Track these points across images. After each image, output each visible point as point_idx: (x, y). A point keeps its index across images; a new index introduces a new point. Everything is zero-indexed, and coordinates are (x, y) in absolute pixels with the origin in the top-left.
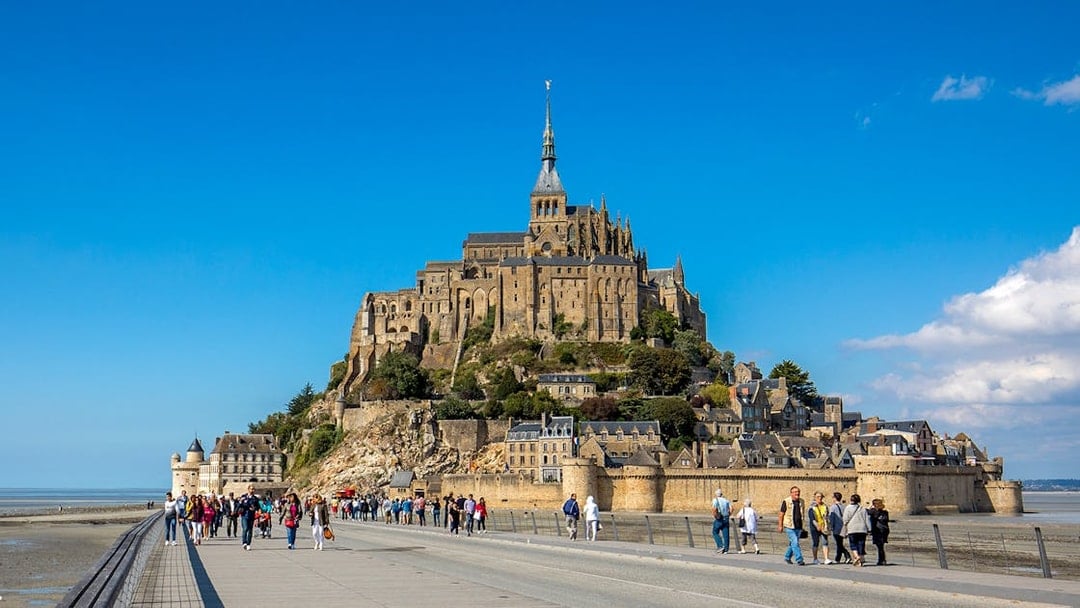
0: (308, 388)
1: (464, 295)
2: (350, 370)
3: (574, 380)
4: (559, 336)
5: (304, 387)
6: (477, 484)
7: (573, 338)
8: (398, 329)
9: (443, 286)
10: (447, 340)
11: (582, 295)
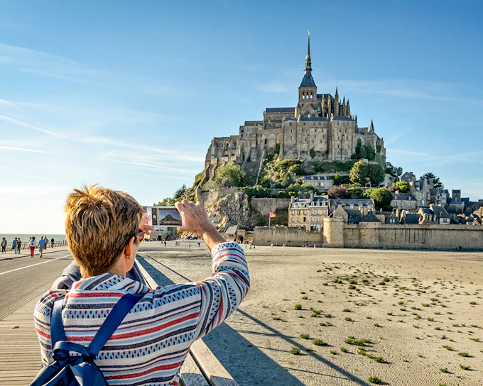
0: (184, 187)
1: (264, 137)
2: (205, 176)
3: (322, 178)
4: (313, 157)
5: (182, 186)
6: (274, 232)
7: (321, 159)
8: (230, 155)
9: (253, 134)
10: (254, 160)
11: (326, 137)
